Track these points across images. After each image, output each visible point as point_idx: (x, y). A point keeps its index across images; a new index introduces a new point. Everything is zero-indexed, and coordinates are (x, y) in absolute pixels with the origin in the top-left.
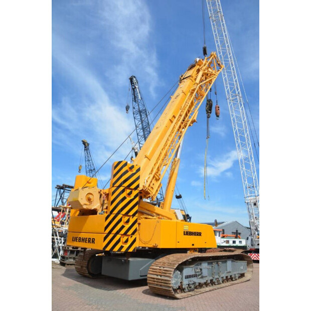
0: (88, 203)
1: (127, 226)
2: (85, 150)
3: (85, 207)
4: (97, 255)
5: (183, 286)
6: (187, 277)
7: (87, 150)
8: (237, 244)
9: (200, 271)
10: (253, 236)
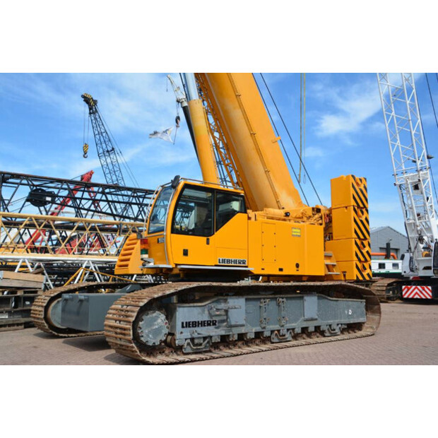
6: (187, 325)
8: (389, 269)
9: (223, 313)
10: (413, 253)
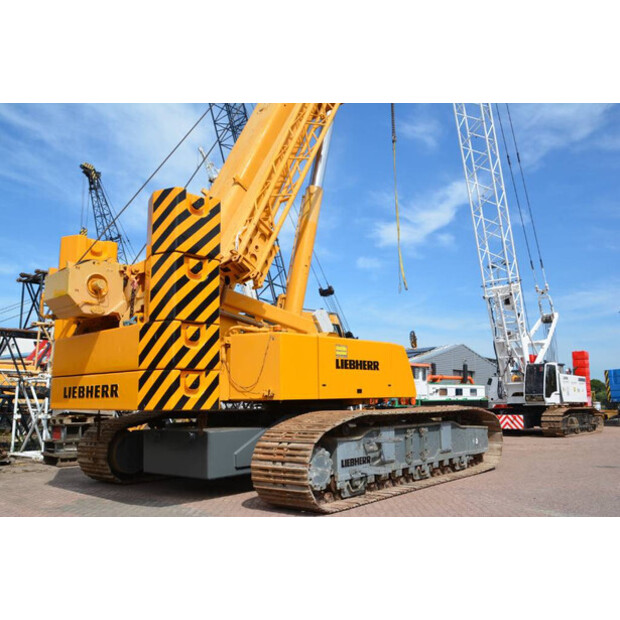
0: (94, 301)
1: (195, 349)
2: (91, 189)
3: (86, 310)
4: (131, 429)
5: (338, 485)
6: (347, 463)
7: (96, 189)
8: (467, 395)
9: (376, 448)
10: (503, 376)
